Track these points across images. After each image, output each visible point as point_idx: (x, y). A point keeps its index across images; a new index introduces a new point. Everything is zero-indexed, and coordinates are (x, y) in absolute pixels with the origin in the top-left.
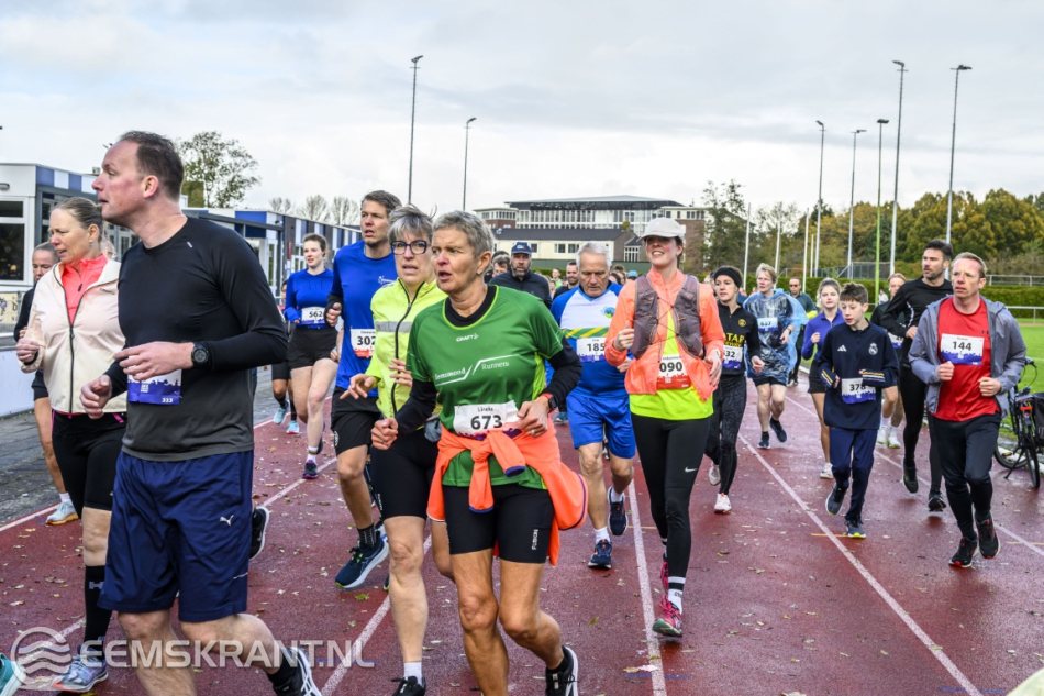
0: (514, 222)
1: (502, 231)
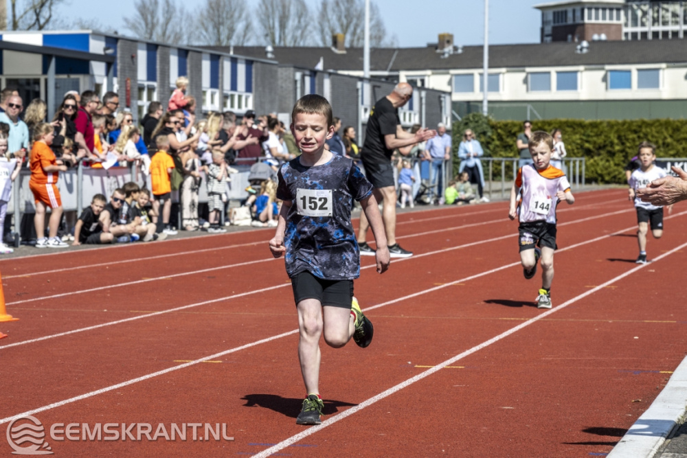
0: (619, 27)
1: (588, 48)
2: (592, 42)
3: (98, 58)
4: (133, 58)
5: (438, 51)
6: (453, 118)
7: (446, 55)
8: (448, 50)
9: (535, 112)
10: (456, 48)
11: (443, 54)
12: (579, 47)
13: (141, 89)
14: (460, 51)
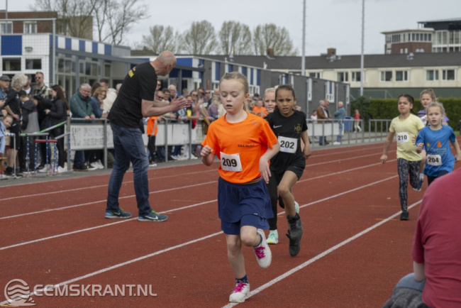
0: (430, 45)
1: (413, 57)
2: (415, 54)
3: (196, 70)
4: (210, 69)
5: (327, 58)
6: (351, 99)
7: (332, 61)
8: (333, 58)
9: (390, 94)
10: (337, 57)
11: (330, 60)
12: (408, 56)
13: (213, 84)
14: (339, 58)
